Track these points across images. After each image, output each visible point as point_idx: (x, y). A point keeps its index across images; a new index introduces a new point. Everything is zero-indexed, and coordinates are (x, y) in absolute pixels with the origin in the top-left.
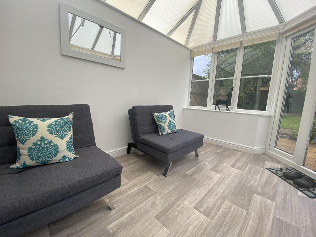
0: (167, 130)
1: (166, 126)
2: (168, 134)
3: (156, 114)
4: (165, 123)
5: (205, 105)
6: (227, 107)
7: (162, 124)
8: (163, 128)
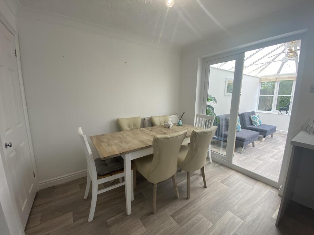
0: (259, 124)
1: (257, 122)
2: (259, 125)
3: (252, 116)
4: (257, 120)
5: (270, 110)
6: (287, 112)
7: (256, 121)
8: (257, 123)
